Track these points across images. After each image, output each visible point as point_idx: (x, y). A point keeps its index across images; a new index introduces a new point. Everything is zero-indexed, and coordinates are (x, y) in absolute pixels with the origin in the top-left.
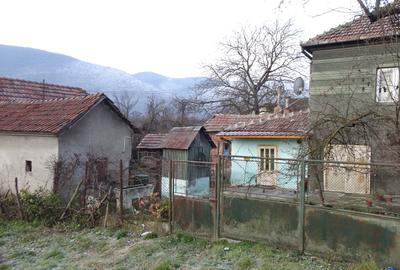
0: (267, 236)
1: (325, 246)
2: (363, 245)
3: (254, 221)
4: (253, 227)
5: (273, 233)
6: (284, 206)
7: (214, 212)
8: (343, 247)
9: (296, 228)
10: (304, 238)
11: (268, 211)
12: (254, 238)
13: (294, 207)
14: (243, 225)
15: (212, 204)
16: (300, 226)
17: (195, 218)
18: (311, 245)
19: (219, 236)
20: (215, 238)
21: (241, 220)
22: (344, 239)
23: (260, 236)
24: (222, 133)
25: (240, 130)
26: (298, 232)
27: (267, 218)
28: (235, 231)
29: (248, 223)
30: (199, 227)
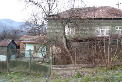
0: (21, 71)
1: (35, 72)
2: (43, 71)
3: (18, 67)
4: (18, 68)
5: (23, 70)
6: (26, 62)
7: (7, 65)
8: (38, 72)
9: (28, 68)
10: (30, 70)
11: (22, 64)
12: (18, 71)
13: (28, 63)
14: (15, 68)
15: (7, 63)
16: (29, 67)
17: (2, 67)
18: (32, 72)
19: (9, 71)
20: (8, 72)
21: (15, 67)
22: (39, 70)
23: (20, 71)
24: (22, 41)
25: (28, 41)
26: (29, 69)
27: (22, 66)
28: (13, 70)
29: (17, 67)
30: (3, 69)
